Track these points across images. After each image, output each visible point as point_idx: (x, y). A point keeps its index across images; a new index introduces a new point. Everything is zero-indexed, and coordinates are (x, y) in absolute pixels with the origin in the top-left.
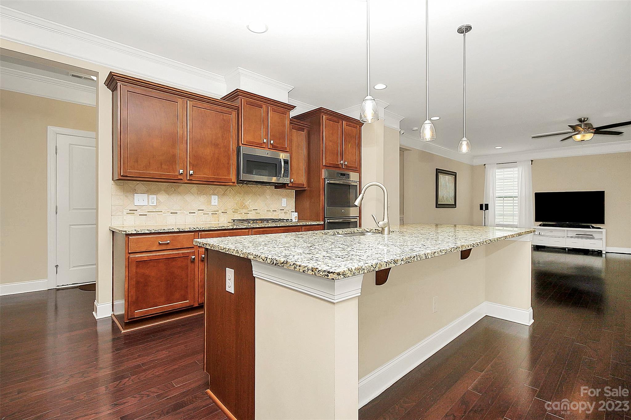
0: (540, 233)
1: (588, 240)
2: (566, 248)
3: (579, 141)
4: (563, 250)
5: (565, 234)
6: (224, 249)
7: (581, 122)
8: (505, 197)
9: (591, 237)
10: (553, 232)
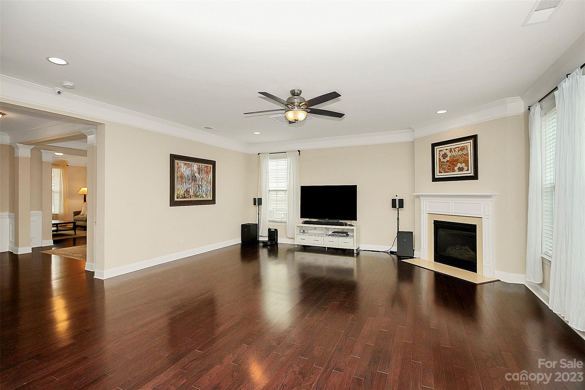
0: (304, 231)
1: (341, 239)
8: (278, 191)
9: (343, 234)
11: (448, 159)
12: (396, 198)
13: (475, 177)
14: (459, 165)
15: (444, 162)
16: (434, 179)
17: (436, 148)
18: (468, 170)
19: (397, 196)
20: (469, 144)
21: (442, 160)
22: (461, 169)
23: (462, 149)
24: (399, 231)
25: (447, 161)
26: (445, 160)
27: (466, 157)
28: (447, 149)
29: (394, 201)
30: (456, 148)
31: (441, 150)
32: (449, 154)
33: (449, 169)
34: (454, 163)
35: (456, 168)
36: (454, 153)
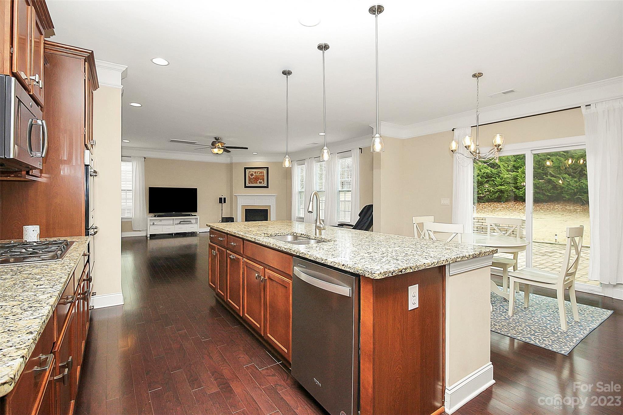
0: (153, 223)
1: (187, 225)
2: (173, 233)
3: (215, 154)
4: (170, 236)
5: (171, 222)
6: (432, 264)
7: (216, 140)
8: (127, 190)
9: (189, 222)
10: (162, 221)
11: (254, 176)
12: (222, 197)
13: (267, 187)
14: (259, 180)
15: (251, 178)
16: (246, 187)
17: (247, 170)
18: (264, 183)
19: (222, 196)
20: (265, 171)
21: (250, 177)
22: (260, 183)
23: (261, 173)
24: (223, 217)
25: (253, 178)
26: (252, 177)
27: (263, 177)
28: (253, 172)
29: (221, 199)
30: (258, 172)
31: (250, 172)
32: (254, 174)
33: (254, 182)
34: (257, 179)
35: (258, 182)
36: (257, 174)
